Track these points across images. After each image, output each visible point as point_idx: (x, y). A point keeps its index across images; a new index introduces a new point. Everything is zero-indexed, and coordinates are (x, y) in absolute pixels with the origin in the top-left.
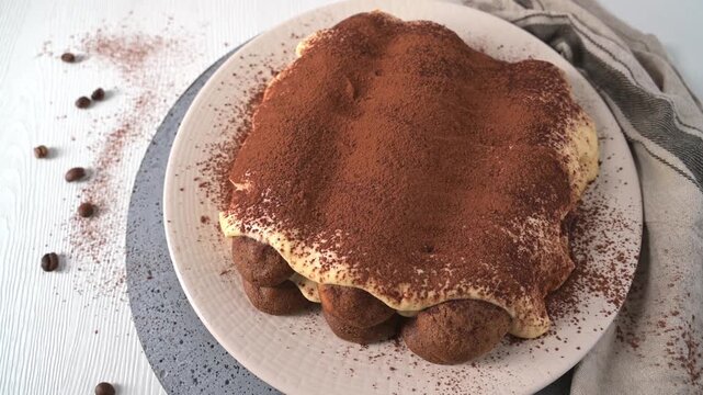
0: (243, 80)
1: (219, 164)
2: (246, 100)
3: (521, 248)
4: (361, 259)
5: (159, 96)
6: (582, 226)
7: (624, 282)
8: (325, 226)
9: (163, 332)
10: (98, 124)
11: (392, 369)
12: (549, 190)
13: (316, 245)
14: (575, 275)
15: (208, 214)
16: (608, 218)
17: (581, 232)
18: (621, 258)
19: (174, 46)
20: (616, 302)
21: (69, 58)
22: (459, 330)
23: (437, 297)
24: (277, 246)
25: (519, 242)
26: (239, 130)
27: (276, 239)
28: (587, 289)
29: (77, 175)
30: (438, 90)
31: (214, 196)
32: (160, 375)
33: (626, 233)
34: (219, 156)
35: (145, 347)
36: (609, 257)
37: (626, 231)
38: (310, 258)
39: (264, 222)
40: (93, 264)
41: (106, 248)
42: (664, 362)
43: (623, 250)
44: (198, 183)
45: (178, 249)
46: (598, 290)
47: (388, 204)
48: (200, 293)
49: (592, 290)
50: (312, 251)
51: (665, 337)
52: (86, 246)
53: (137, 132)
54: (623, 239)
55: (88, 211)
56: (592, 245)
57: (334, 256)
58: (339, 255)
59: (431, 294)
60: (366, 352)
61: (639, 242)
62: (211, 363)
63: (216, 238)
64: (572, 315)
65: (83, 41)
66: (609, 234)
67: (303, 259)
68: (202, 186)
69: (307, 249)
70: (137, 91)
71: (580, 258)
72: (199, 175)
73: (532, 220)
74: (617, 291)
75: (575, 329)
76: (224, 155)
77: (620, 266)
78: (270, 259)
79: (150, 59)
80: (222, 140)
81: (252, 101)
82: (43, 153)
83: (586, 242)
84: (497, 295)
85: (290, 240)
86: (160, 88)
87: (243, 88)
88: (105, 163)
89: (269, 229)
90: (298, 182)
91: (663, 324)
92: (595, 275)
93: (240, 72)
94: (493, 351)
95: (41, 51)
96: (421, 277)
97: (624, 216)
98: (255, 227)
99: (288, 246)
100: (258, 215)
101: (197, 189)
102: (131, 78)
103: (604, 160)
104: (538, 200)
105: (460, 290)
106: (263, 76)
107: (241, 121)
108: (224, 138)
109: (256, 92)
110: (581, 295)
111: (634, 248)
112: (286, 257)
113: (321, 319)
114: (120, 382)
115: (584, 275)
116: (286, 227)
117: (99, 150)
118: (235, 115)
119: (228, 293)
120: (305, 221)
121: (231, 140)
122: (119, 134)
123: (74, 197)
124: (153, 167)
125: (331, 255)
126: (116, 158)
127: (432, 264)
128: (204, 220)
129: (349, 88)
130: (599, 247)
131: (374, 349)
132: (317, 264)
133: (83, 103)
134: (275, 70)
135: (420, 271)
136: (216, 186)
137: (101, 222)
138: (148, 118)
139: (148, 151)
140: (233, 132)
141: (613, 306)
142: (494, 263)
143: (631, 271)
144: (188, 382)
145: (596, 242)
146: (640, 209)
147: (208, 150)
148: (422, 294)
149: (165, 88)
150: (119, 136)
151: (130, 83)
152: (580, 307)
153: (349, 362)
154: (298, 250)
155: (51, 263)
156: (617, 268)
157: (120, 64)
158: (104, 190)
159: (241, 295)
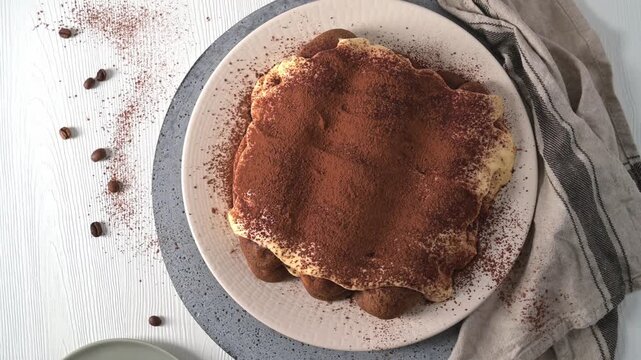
0: (233, 84)
1: (220, 163)
2: (237, 102)
3: (431, 255)
4: (327, 264)
5: (154, 76)
6: (490, 221)
7: (506, 266)
8: (304, 240)
9: (192, 287)
10: (106, 103)
11: (347, 318)
12: (459, 210)
13: (298, 252)
14: (476, 258)
15: (216, 206)
16: (509, 218)
17: (488, 225)
18: (509, 250)
19: (159, 19)
20: (497, 281)
21: (66, 33)
22: (387, 304)
23: (374, 285)
24: (273, 251)
25: (430, 252)
26: (233, 131)
27: (273, 247)
28: (482, 269)
29: (101, 155)
30: (387, 130)
31: (219, 190)
32: (195, 315)
33: (517, 230)
34: (220, 155)
35: (181, 298)
36: (502, 247)
37: (518, 228)
38: (294, 260)
39: (264, 234)
40: (127, 230)
41: (135, 218)
42: (519, 318)
43: (512, 243)
44: (206, 180)
45: (200, 235)
46: (488, 270)
47: (345, 227)
48: (219, 268)
49: (485, 270)
50: (296, 255)
51: (524, 304)
52: (120, 215)
53: (141, 113)
54: (514, 235)
55: (116, 187)
56: (493, 237)
57: (310, 261)
58: (313, 260)
59: (371, 284)
60: (330, 306)
61: (524, 238)
62: (227, 308)
63: (223, 224)
64: (468, 287)
65: (73, 10)
66: (506, 230)
67: (290, 260)
68: (209, 182)
69: (293, 254)
70: (134, 71)
71: (483, 245)
72: (206, 173)
73: (441, 235)
74: (500, 272)
75: (467, 296)
76: (223, 154)
77: (507, 254)
78: (268, 257)
79: (140, 34)
80: (219, 142)
81: (241, 104)
82: (67, 133)
83: (490, 234)
84: (412, 285)
85: (282, 248)
86: (154, 67)
87: (234, 92)
88: (120, 143)
89: (268, 239)
90: (285, 205)
91: (524, 296)
92: (490, 260)
93: (230, 78)
94: (413, 309)
95: (37, 23)
96: (365, 275)
97: (520, 216)
98: (258, 237)
99: (280, 252)
100: (259, 229)
101: (206, 185)
102: (126, 56)
103: (517, 169)
104: (449, 220)
105: (388, 283)
106: (249, 79)
107: (233, 122)
108: (222, 139)
109: (244, 94)
110: (477, 273)
111: (519, 242)
112: (279, 256)
113: (300, 283)
114: (163, 315)
115: (483, 259)
116: (279, 239)
117: (112, 130)
118: (229, 118)
119: (237, 266)
120: (291, 235)
121: (227, 141)
122: (126, 114)
123: (101, 174)
124: (165, 157)
125: (308, 260)
126: (127, 139)
127: (372, 265)
128: (214, 211)
129: (321, 123)
130: (498, 239)
131: (336, 305)
132: (299, 263)
133: (91, 84)
134: (259, 72)
135: (365, 271)
136: (219, 182)
137: (126, 196)
138: (148, 99)
139: (159, 142)
140: (228, 134)
141: (495, 283)
142: (412, 267)
143: (513, 258)
144: (213, 320)
145: (496, 235)
146: (531, 213)
147: (211, 151)
148: (365, 283)
149: (159, 69)
150: (127, 118)
151: (126, 62)
152: (474, 282)
153: (319, 313)
154: (287, 254)
155: (97, 230)
156: (505, 256)
157: (113, 39)
158: (123, 168)
159: (246, 267)
